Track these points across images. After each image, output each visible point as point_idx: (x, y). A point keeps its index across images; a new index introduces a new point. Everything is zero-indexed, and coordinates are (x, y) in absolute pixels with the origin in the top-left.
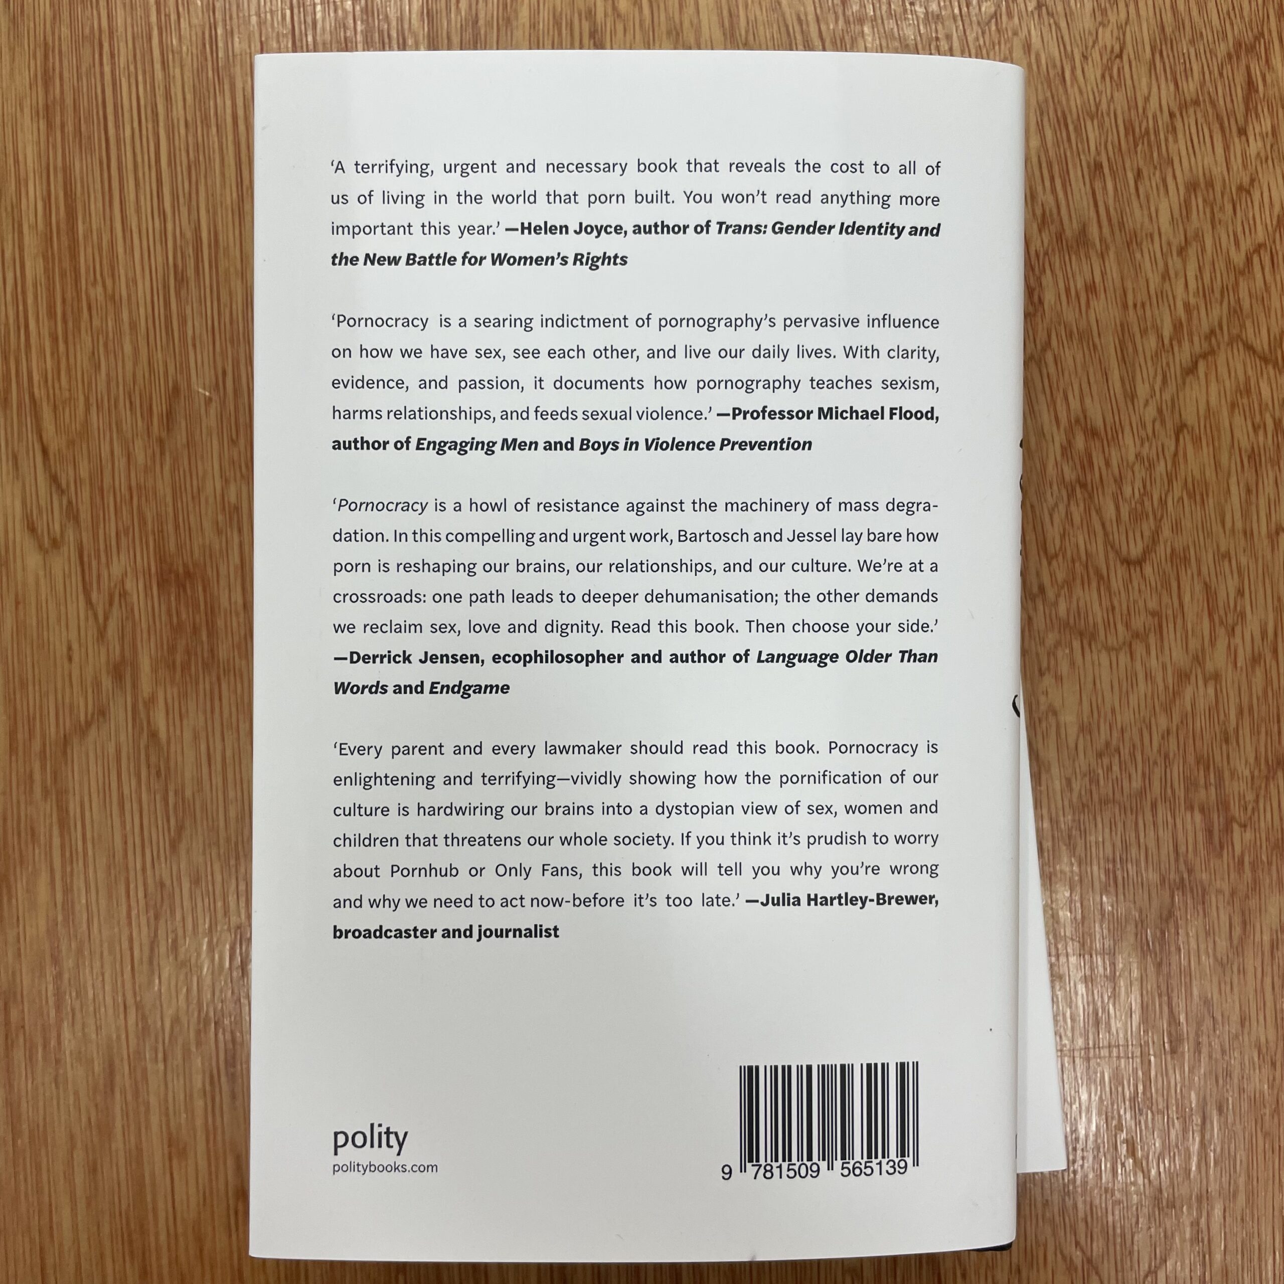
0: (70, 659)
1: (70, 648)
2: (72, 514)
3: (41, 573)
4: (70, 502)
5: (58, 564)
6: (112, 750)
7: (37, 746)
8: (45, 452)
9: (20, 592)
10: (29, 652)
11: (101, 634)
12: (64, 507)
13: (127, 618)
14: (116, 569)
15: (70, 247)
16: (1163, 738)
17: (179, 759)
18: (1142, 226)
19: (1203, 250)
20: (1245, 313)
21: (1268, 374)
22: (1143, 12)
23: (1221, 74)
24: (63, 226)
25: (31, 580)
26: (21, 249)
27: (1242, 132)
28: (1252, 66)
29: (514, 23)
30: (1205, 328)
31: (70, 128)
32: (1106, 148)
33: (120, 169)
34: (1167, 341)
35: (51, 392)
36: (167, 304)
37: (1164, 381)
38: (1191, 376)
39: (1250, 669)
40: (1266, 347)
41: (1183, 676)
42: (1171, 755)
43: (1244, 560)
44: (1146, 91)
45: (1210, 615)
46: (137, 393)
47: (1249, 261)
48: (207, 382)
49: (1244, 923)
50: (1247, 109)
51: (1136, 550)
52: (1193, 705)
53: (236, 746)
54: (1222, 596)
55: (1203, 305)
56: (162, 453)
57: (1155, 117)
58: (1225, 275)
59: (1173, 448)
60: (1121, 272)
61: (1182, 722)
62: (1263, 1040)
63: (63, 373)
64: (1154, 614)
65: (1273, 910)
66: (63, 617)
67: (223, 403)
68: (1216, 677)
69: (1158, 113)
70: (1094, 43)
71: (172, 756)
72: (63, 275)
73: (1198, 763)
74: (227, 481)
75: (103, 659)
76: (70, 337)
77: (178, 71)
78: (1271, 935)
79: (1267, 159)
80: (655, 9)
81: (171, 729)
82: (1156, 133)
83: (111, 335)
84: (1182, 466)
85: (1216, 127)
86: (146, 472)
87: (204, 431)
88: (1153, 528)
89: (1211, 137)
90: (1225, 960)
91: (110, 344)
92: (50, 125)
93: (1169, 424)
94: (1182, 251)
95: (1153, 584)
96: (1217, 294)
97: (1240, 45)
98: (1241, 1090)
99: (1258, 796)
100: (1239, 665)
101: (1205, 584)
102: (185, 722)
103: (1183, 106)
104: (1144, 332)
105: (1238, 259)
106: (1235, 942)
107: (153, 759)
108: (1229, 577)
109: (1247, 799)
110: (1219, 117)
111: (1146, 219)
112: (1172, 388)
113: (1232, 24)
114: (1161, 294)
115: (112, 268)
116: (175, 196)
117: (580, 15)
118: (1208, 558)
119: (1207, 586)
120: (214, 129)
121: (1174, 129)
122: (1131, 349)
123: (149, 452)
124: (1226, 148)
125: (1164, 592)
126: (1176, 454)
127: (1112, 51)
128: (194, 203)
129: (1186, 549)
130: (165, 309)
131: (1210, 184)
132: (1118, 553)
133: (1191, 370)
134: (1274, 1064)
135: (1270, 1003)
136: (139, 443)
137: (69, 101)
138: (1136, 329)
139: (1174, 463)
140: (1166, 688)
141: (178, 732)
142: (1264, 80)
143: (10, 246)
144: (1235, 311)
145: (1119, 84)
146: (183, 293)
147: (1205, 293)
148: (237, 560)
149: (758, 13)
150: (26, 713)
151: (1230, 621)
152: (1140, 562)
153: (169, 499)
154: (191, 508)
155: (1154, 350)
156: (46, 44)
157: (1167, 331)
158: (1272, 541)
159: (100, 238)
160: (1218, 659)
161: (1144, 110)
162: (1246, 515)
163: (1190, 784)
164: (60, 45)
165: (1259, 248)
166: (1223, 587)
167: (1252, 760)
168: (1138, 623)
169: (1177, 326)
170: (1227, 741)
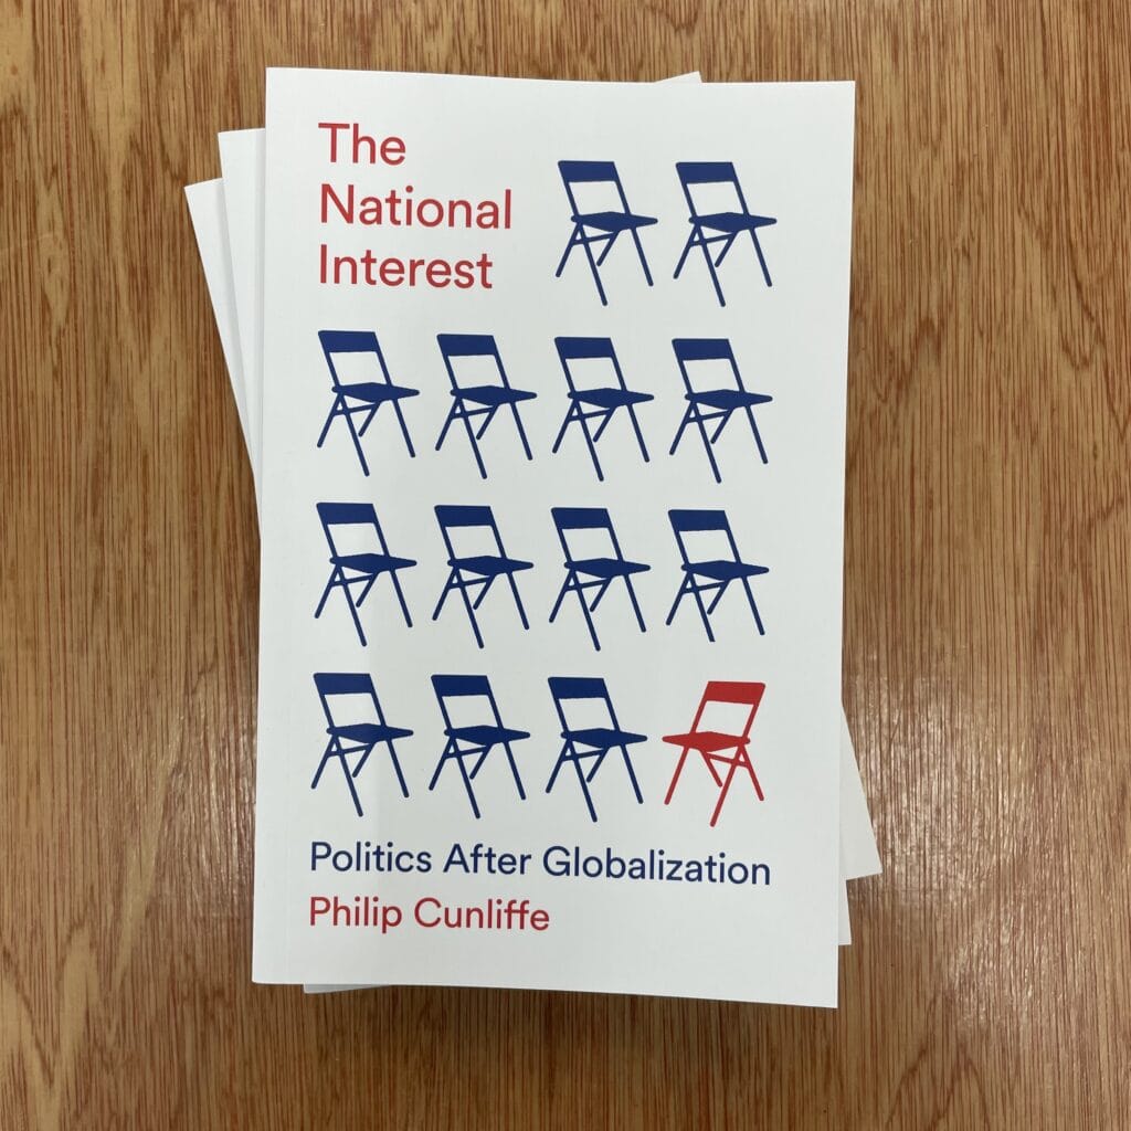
0: (1095, 456)
1: (1095, 447)
4: (1098, 328)
5: (1088, 378)
8: (1079, 286)
63: (1095, 220)
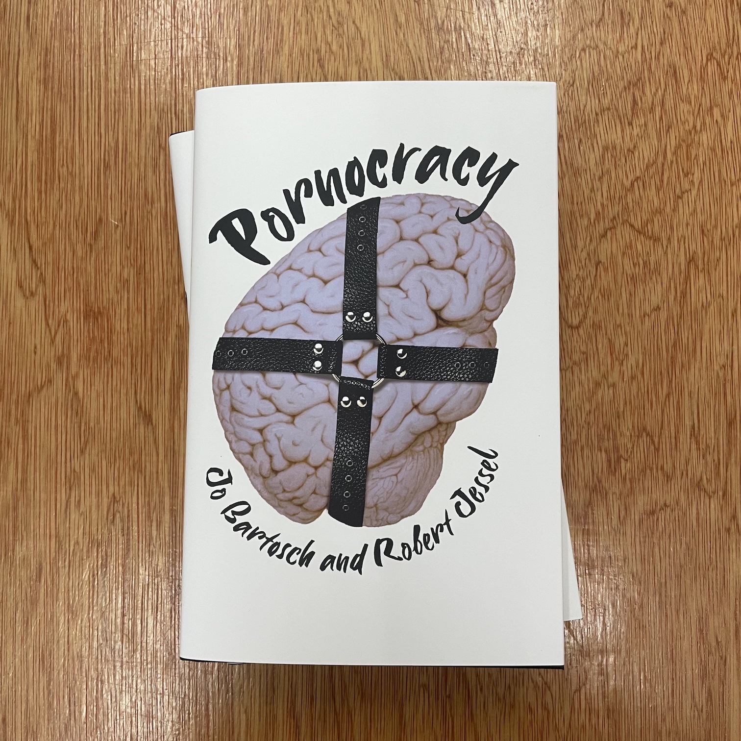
2: (42, 280)
3: (24, 309)
6: (54, 400)
7: (14, 397)
9: (12, 317)
10: (14, 349)
11: (53, 341)
12: (38, 275)
13: (67, 333)
14: (63, 309)
15: (51, 147)
16: (587, 415)
17: (89, 406)
18: (582, 165)
19: (611, 178)
20: (630, 209)
21: (641, 239)
22: (584, 66)
23: (621, 96)
24: (48, 137)
25: (18, 312)
26: (26, 147)
27: (630, 124)
28: (635, 93)
29: (281, 54)
30: (611, 216)
31: (56, 90)
32: (565, 128)
33: (80, 111)
34: (592, 221)
35: (36, 218)
36: (99, 177)
37: (591, 240)
38: (603, 238)
39: (630, 382)
40: (640, 226)
41: (597, 384)
42: (591, 423)
43: (628, 329)
44: (585, 103)
45: (611, 355)
46: (80, 221)
47: (632, 184)
48: (116, 217)
49: (626, 508)
50: (633, 113)
51: (575, 322)
52: (602, 399)
53: (118, 401)
54: (617, 346)
55: (610, 205)
56: (91, 251)
57: (589, 115)
58: (621, 191)
59: (594, 273)
60: (571, 187)
61: (597, 407)
62: (635, 570)
64: (584, 353)
65: (640, 503)
66: (33, 331)
67: (124, 228)
68: (614, 385)
69: (590, 113)
70: (560, 78)
71: (85, 405)
72: (47, 161)
73: (604, 428)
74: (123, 267)
75: (53, 353)
76: (48, 192)
77: (112, 66)
78: (640, 516)
79: (642, 137)
80: (350, 50)
81: (85, 391)
82: (590, 122)
83: (69, 192)
84: (599, 282)
85: (618, 122)
86: (82, 260)
87: (113, 240)
88: (584, 311)
89: (615, 126)
90: (616, 529)
91: (69, 196)
92: (46, 88)
93: (593, 261)
94: (600, 178)
95: (584, 339)
96: (617, 200)
97: (630, 83)
98: (624, 596)
99: (633, 446)
100: (625, 380)
101: (609, 339)
102: (93, 388)
103: (603, 111)
104: (581, 216)
105: (627, 184)
106: (621, 519)
107: (74, 406)
108: (621, 337)
109: (628, 446)
110: (619, 117)
111: (584, 163)
112: (594, 244)
113: (626, 73)
114: (590, 198)
115: (73, 159)
116: (107, 125)
117: (313, 51)
118: (611, 327)
119: (610, 341)
120: (129, 95)
121: (598, 121)
122: (575, 224)
123: (84, 251)
124: (623, 131)
125: (589, 342)
126: (596, 275)
127: (569, 83)
128: (116, 129)
129: (600, 322)
130: (98, 180)
131: (614, 147)
132: (567, 323)
133: (604, 235)
134: (640, 583)
135: (638, 551)
136: (79, 246)
137: (56, 77)
138: (578, 215)
139: (595, 280)
140: (589, 390)
141: (89, 393)
142: (641, 99)
143: (21, 146)
144: (625, 208)
145: (572, 98)
146: (108, 173)
147: (611, 199)
148: (126, 307)
149: (400, 55)
150: (10, 379)
151: (621, 358)
152: (578, 327)
153: (93, 274)
154: (104, 279)
155: (586, 225)
156: (47, 49)
157: (593, 216)
158: (642, 320)
159: (67, 144)
160: (614, 377)
161: (584, 111)
162: (629, 307)
163: (600, 438)
164: (54, 50)
165: (638, 178)
166: (617, 341)
167: (631, 427)
168: (576, 357)
169: (598, 214)
170: (619, 417)
